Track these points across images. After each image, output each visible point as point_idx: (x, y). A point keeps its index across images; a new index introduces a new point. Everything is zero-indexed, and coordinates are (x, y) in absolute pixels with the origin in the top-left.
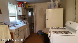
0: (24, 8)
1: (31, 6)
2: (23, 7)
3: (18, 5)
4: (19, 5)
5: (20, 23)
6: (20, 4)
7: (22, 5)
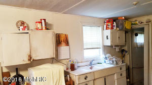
0: (118, 29)
1: (137, 22)
2: (115, 28)
3: (105, 26)
4: (107, 25)
5: (105, 62)
6: (110, 24)
7: (115, 24)
